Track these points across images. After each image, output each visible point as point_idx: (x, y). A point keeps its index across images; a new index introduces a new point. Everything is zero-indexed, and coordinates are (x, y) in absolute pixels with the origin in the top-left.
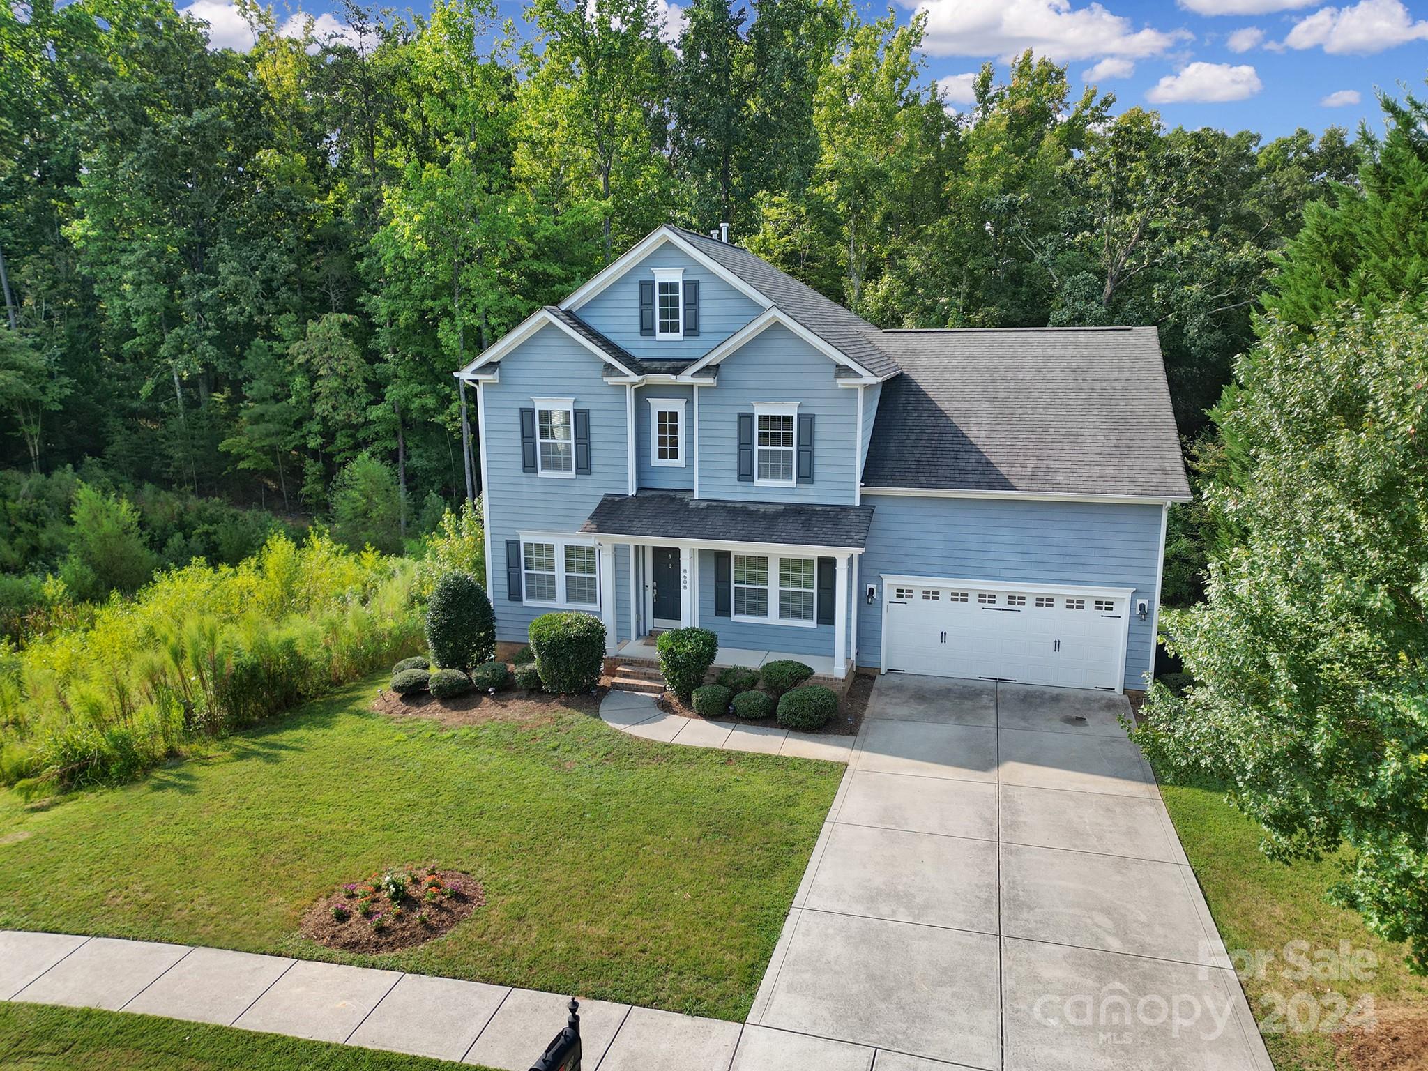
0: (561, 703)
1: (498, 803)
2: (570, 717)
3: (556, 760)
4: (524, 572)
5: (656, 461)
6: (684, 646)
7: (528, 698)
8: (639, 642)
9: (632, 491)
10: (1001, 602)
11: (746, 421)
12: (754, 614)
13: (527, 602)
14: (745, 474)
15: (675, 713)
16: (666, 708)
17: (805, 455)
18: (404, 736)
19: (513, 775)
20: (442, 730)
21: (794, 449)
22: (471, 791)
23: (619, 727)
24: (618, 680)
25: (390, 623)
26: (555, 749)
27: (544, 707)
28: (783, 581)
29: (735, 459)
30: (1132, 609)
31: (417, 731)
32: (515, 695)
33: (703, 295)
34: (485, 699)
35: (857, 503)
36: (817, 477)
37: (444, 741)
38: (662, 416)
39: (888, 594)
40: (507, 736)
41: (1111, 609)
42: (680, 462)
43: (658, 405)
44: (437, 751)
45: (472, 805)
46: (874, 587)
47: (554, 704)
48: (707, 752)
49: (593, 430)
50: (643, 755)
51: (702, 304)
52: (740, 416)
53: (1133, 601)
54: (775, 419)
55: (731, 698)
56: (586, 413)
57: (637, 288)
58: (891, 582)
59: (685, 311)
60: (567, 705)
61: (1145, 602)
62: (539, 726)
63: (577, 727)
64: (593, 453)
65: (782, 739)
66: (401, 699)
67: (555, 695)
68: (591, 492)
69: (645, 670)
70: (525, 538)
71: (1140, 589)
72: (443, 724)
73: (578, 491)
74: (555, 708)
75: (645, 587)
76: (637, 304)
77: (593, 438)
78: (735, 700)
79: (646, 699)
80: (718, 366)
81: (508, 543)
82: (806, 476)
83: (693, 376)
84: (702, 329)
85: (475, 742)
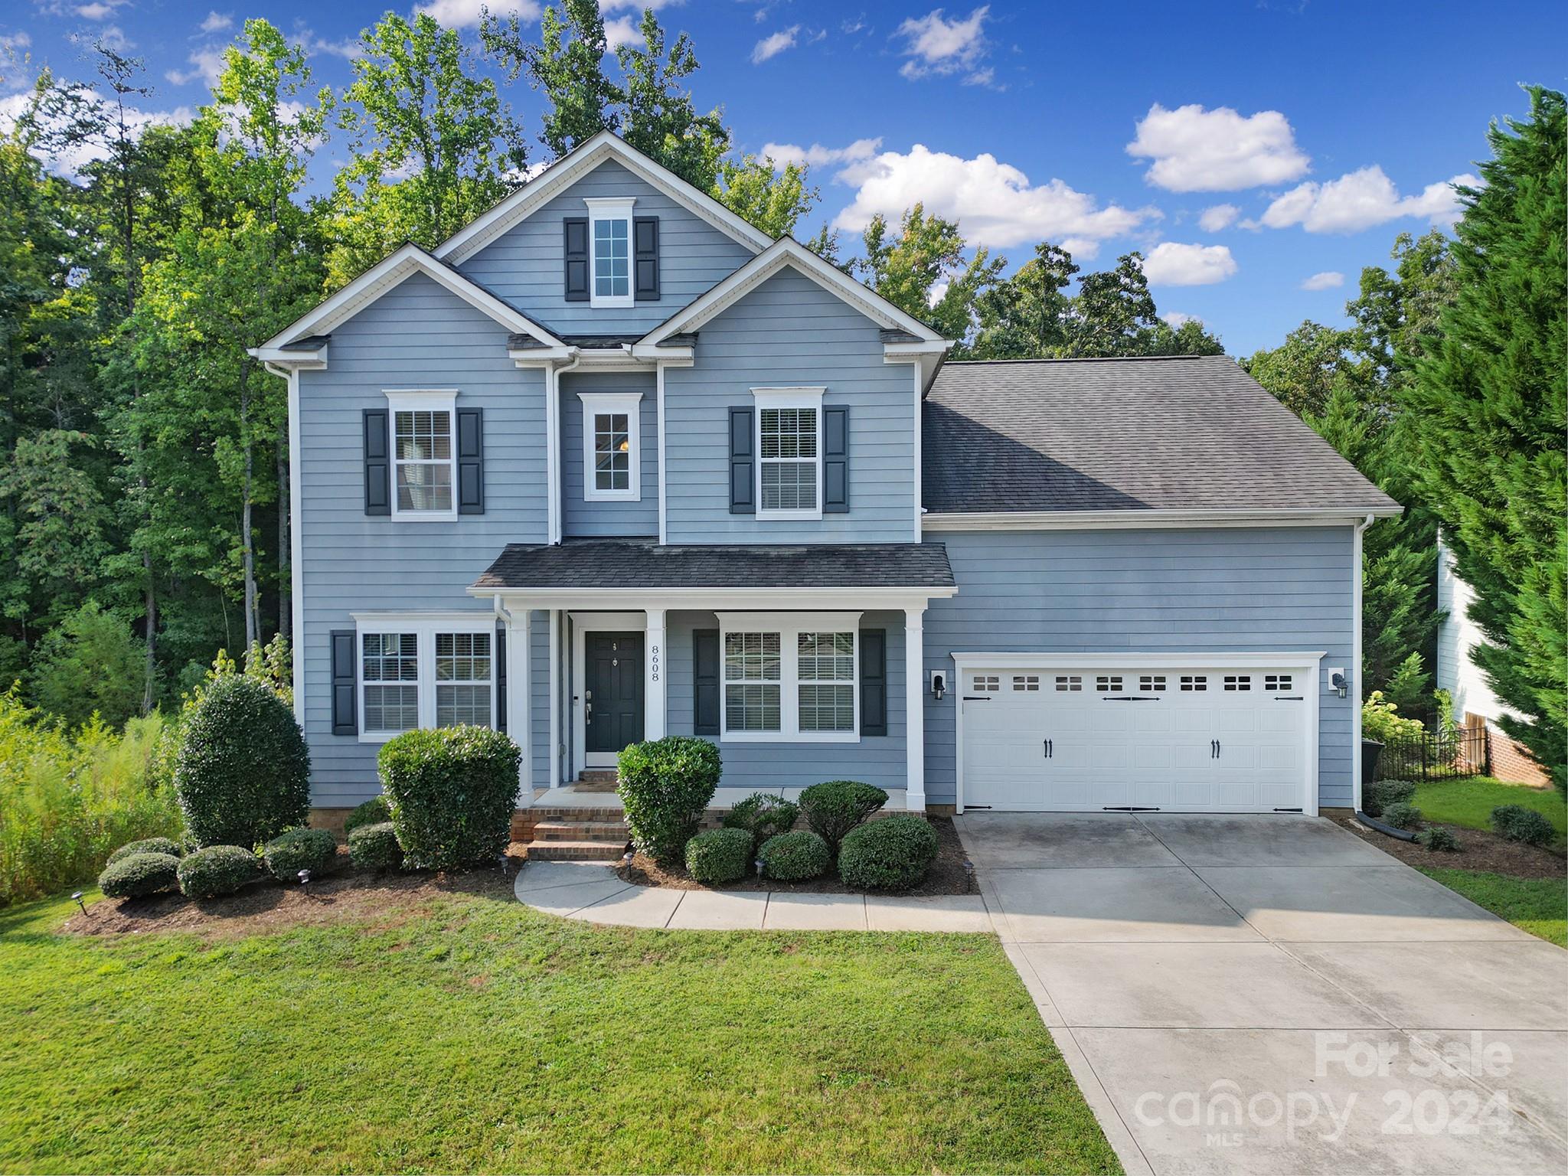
0: (440, 887)
1: (334, 1064)
2: (462, 907)
3: (447, 976)
4: (361, 683)
5: (592, 492)
6: (670, 762)
7: (375, 884)
8: (565, 789)
9: (554, 537)
10: (1131, 687)
11: (741, 419)
12: (758, 727)
13: (365, 736)
14: (741, 504)
15: (656, 884)
16: (638, 878)
17: (834, 468)
18: (121, 964)
19: (362, 1010)
20: (203, 948)
21: (818, 460)
22: (269, 1047)
23: (561, 912)
24: (537, 844)
25: (112, 805)
26: (441, 958)
27: (407, 896)
28: (805, 669)
29: (725, 478)
30: (1322, 683)
31: (147, 954)
32: (349, 882)
33: (664, 240)
34: (290, 894)
35: (918, 540)
36: (854, 502)
37: (206, 966)
38: (602, 421)
39: (963, 686)
40: (340, 947)
41: (1289, 687)
42: (632, 493)
43: (595, 405)
44: (189, 984)
45: (273, 1074)
46: (942, 674)
47: (427, 890)
48: (739, 937)
49: (489, 441)
50: (623, 951)
51: (664, 252)
52: (733, 412)
53: (1323, 670)
54: (789, 414)
55: (756, 847)
56: (478, 414)
57: (560, 228)
58: (967, 663)
59: (637, 262)
60: (451, 888)
61: (1340, 671)
62: (403, 925)
63: (478, 919)
64: (489, 479)
65: (860, 907)
66: (120, 909)
67: (427, 874)
68: (482, 542)
69: (585, 825)
70: (366, 626)
71: (1333, 652)
72: (204, 940)
73: (462, 542)
74: (430, 895)
75: (573, 699)
76: (560, 253)
77: (489, 454)
78: (763, 852)
79: (594, 871)
80: (696, 335)
81: (334, 636)
82: (838, 502)
83: (658, 345)
84: (665, 289)
85: (272, 963)
